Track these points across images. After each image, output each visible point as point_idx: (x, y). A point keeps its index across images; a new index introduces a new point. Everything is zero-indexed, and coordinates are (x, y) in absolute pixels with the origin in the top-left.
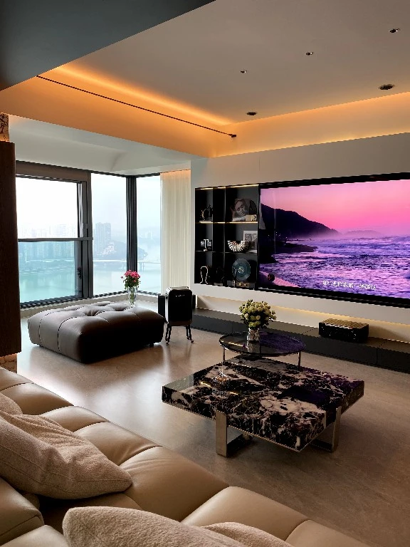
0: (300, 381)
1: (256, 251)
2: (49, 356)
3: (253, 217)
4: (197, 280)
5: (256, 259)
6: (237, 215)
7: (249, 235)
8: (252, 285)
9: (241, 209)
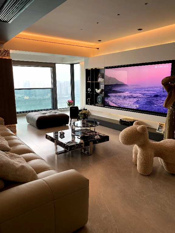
1: (104, 93)
5: (103, 96)
7: (102, 87)
8: (103, 105)
9: (100, 77)
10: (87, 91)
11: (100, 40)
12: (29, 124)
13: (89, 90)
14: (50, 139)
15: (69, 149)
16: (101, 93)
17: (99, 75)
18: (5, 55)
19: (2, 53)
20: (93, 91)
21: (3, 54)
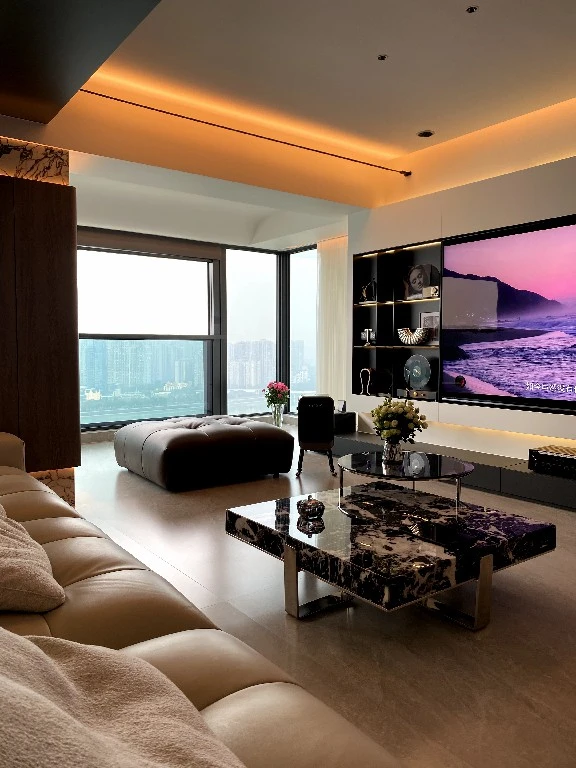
0: (443, 517)
1: (437, 343)
2: (133, 480)
3: (432, 290)
4: (356, 390)
5: (437, 354)
6: (413, 292)
7: (429, 318)
8: (432, 394)
9: (418, 281)
10: (357, 339)
12: (123, 473)
13: (368, 334)
14: (252, 537)
15: (386, 598)
16: (424, 341)
17: (414, 274)
18: (49, 168)
19: (37, 162)
21: (41, 168)
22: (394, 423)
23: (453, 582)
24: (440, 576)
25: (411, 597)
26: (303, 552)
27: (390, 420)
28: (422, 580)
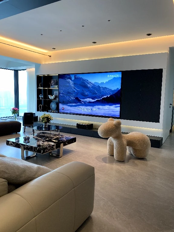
1: (58, 99)
4: (38, 110)
5: (58, 102)
6: (52, 85)
7: (56, 93)
8: (57, 111)
9: (53, 84)
10: (38, 97)
11: (54, 48)
13: (41, 96)
14: (13, 145)
15: (42, 152)
17: (52, 82)
20: (46, 97)
22: (46, 119)
23: (55, 148)
24: (52, 148)
25: (47, 152)
26: (25, 146)
27: (45, 118)
28: (49, 148)
